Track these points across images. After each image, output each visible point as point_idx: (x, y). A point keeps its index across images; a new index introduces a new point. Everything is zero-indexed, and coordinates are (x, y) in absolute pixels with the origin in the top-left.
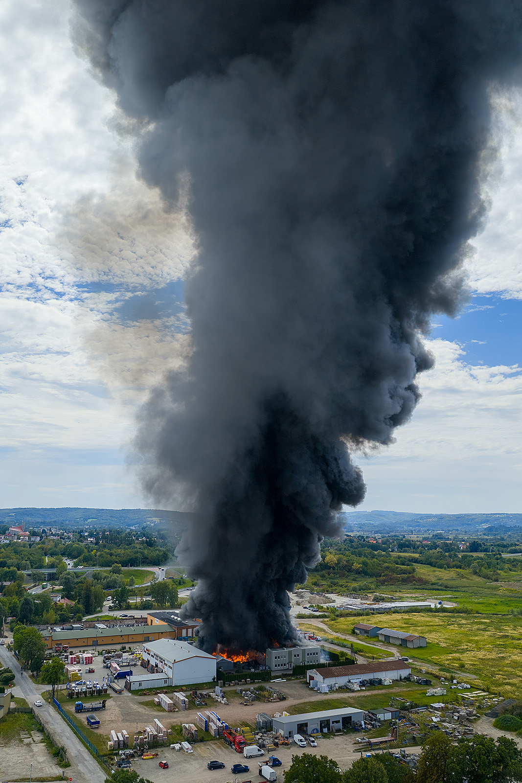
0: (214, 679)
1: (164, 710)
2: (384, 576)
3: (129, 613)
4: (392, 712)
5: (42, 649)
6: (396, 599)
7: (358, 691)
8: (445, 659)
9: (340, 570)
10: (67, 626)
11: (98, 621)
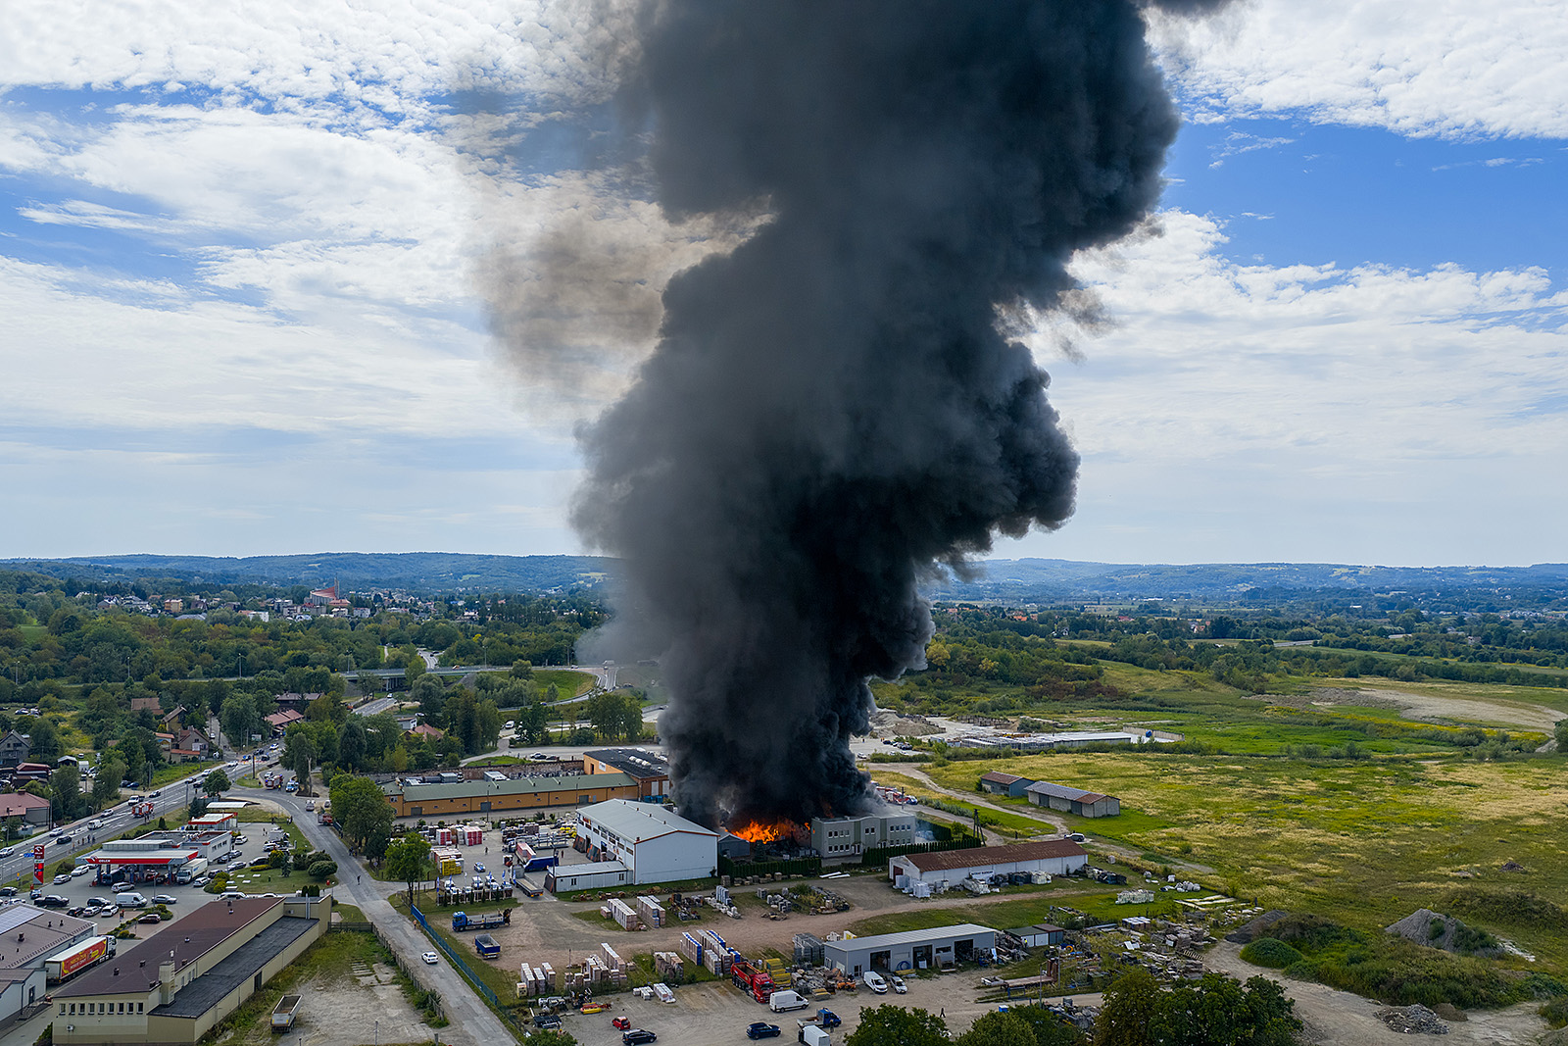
0: (712, 873)
1: (619, 928)
2: (1041, 683)
3: (549, 752)
4: (1049, 932)
5: (385, 817)
6: (1063, 727)
7: (987, 894)
8: (1154, 837)
9: (955, 671)
10: (431, 775)
11: (490, 766)
